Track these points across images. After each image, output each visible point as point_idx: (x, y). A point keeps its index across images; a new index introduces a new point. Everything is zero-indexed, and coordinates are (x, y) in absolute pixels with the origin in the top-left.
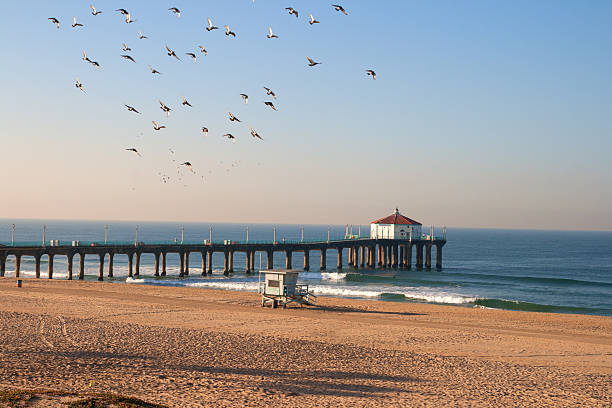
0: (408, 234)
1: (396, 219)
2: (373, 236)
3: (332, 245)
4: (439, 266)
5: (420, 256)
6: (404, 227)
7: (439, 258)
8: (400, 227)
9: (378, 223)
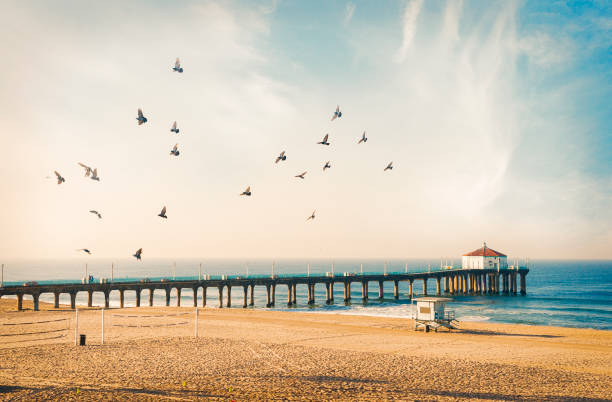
0: (495, 264)
1: (485, 252)
2: (465, 267)
3: (433, 275)
4: (523, 292)
5: (506, 283)
6: (492, 259)
7: (523, 284)
8: (489, 259)
9: (469, 255)
